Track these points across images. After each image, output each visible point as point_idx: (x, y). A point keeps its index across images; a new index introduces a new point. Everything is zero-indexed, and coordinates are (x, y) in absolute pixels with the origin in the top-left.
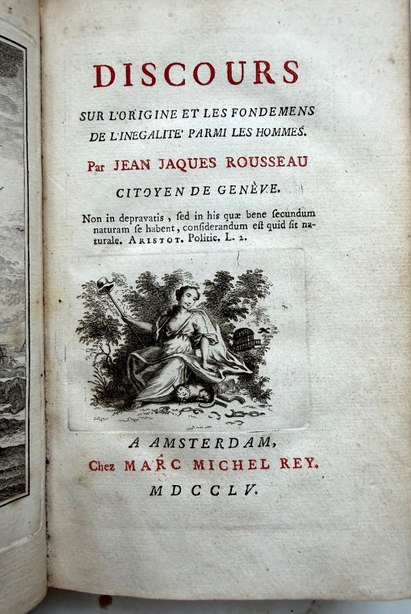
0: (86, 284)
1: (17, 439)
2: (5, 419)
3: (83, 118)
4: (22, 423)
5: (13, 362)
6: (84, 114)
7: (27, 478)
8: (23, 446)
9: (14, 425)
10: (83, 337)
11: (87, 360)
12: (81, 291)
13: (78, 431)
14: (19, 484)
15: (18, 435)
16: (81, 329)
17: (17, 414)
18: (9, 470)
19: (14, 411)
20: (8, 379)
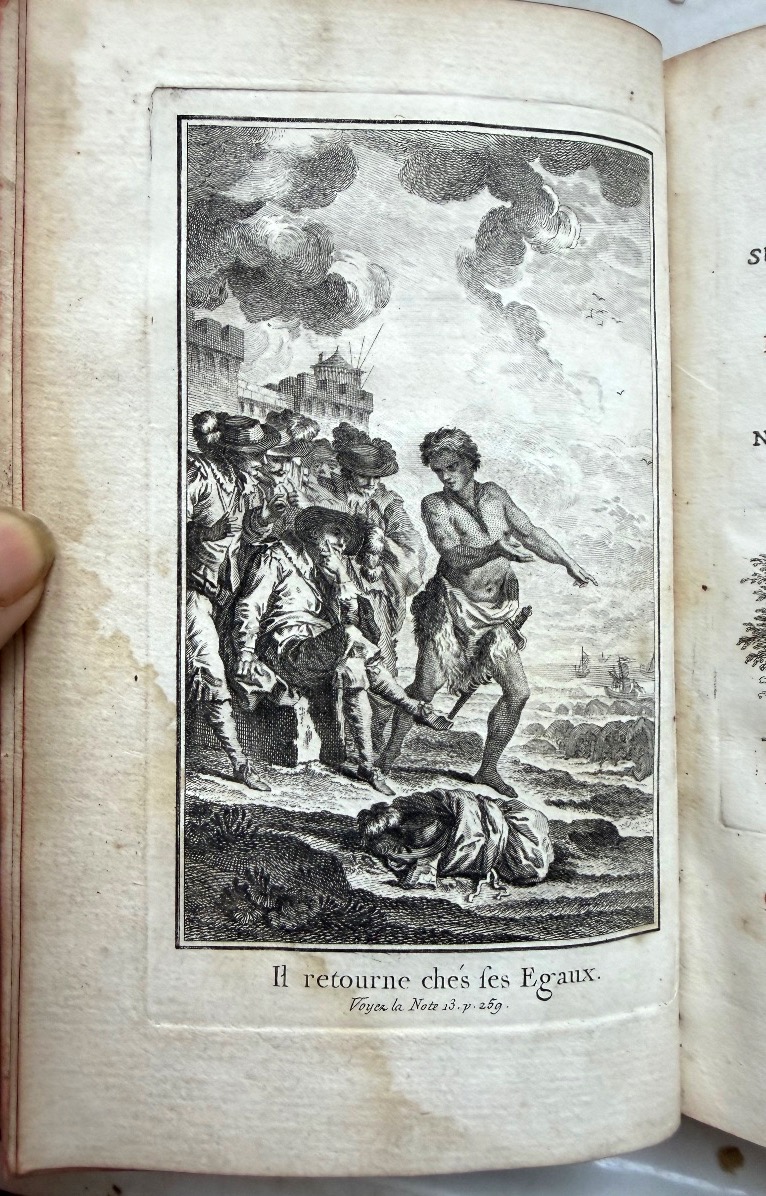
0: (760, 558)
1: (641, 825)
2: (626, 787)
3: (754, 260)
4: (648, 799)
5: (637, 690)
6: (757, 253)
7: (656, 898)
8: (650, 839)
9: (638, 799)
10: (752, 656)
11: (760, 697)
12: (751, 570)
13: (740, 829)
14: (645, 907)
15: (643, 819)
16: (750, 639)
17: (642, 782)
18: (630, 878)
19: (639, 776)
20: (629, 718)
